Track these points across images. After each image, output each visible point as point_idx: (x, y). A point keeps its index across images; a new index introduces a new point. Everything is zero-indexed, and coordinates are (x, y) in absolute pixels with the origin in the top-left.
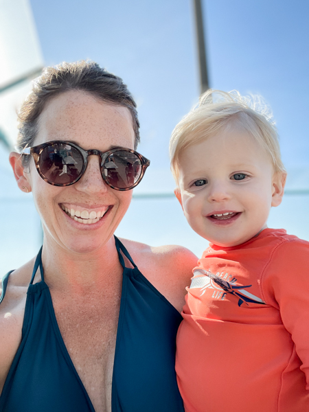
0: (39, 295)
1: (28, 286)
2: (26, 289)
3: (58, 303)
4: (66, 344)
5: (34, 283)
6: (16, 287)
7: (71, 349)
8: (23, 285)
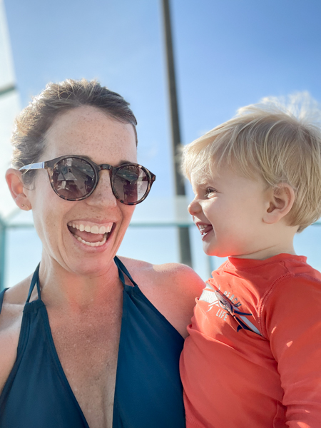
0: (36, 314)
1: (25, 303)
2: (22, 307)
3: (54, 322)
4: (62, 364)
5: (30, 302)
6: (11, 305)
7: (67, 370)
8: (19, 303)
